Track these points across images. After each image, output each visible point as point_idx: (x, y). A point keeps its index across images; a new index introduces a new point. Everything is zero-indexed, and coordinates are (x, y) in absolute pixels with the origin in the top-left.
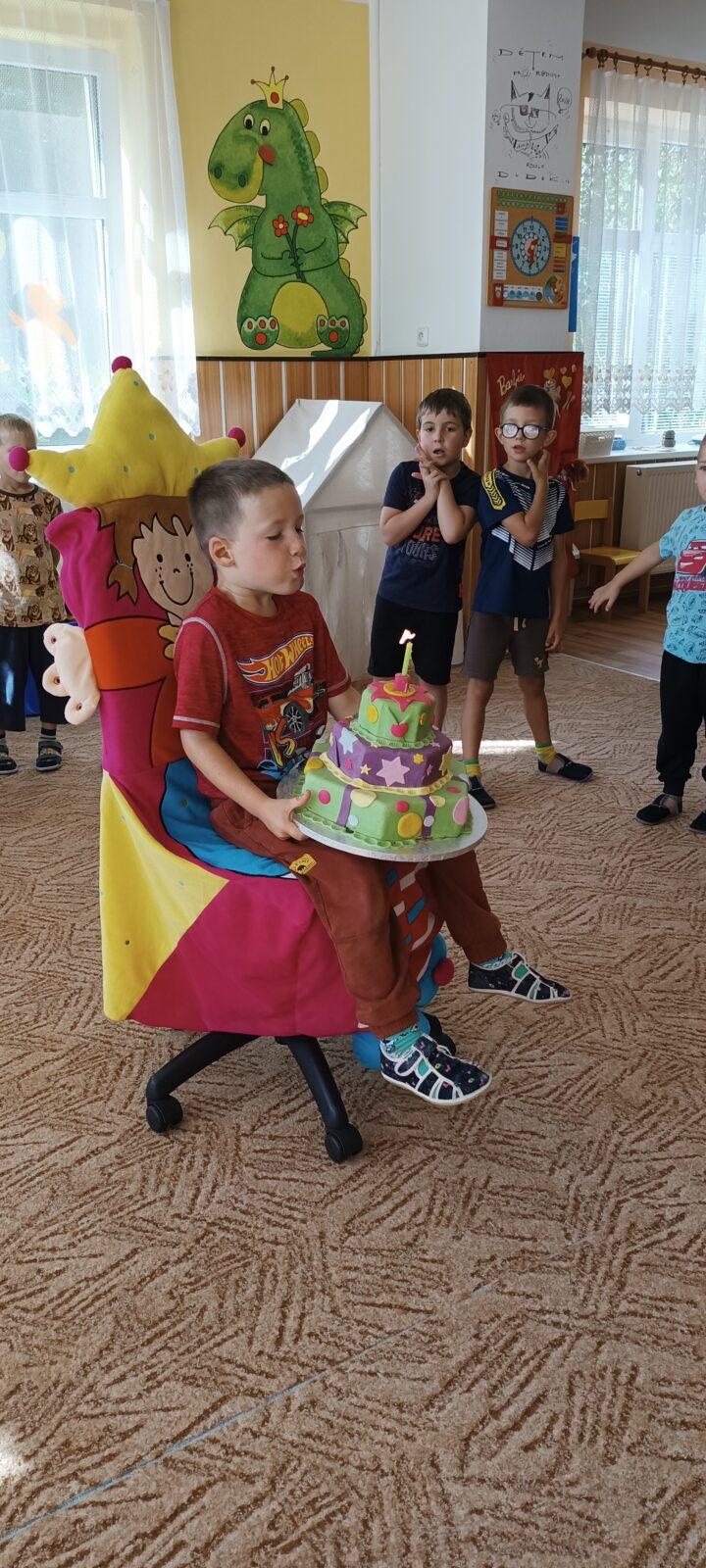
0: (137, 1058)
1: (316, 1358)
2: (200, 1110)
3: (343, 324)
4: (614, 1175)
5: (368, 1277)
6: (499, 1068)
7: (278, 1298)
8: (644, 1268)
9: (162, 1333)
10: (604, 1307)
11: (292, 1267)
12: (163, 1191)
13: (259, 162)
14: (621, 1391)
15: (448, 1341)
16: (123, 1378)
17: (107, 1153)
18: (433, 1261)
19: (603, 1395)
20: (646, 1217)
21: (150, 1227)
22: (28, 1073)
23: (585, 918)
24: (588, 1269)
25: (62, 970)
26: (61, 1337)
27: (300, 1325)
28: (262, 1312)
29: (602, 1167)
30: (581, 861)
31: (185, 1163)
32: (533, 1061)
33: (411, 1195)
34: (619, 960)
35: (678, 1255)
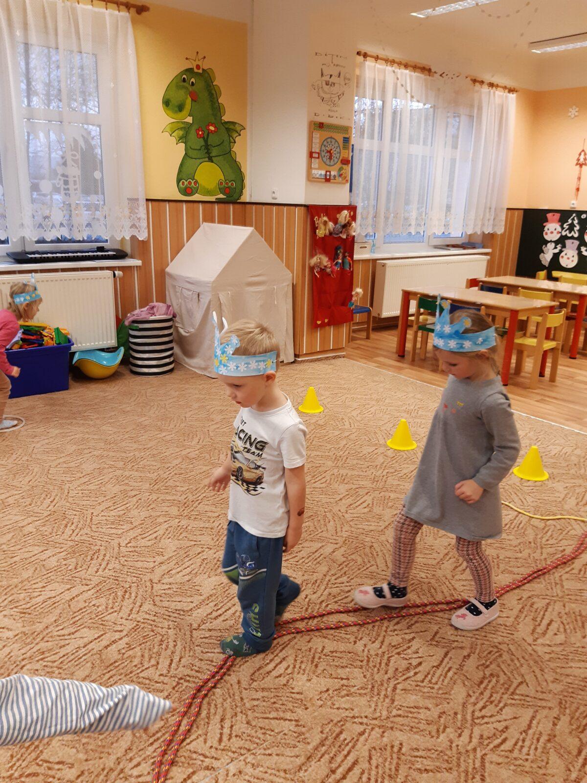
0: (134, 589)
1: (240, 748)
2: (169, 616)
3: (232, 184)
4: (386, 643)
5: (264, 704)
6: (325, 589)
7: (218, 717)
8: (403, 692)
9: (158, 739)
10: (385, 713)
11: (225, 700)
12: (153, 662)
13: (189, 100)
14: (395, 756)
15: (307, 735)
16: (138, 764)
17: (120, 642)
18: (298, 693)
19: (386, 759)
20: (403, 665)
21: (147, 682)
22: (73, 598)
23: (365, 505)
24: (376, 694)
25: (88, 539)
26: (104, 744)
27: (231, 731)
28: (210, 725)
29: (380, 639)
30: (362, 473)
31: (164, 646)
32: (343, 583)
33: (284, 659)
34: (383, 527)
35: (419, 683)
